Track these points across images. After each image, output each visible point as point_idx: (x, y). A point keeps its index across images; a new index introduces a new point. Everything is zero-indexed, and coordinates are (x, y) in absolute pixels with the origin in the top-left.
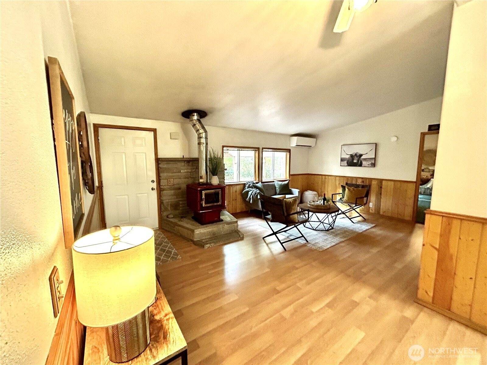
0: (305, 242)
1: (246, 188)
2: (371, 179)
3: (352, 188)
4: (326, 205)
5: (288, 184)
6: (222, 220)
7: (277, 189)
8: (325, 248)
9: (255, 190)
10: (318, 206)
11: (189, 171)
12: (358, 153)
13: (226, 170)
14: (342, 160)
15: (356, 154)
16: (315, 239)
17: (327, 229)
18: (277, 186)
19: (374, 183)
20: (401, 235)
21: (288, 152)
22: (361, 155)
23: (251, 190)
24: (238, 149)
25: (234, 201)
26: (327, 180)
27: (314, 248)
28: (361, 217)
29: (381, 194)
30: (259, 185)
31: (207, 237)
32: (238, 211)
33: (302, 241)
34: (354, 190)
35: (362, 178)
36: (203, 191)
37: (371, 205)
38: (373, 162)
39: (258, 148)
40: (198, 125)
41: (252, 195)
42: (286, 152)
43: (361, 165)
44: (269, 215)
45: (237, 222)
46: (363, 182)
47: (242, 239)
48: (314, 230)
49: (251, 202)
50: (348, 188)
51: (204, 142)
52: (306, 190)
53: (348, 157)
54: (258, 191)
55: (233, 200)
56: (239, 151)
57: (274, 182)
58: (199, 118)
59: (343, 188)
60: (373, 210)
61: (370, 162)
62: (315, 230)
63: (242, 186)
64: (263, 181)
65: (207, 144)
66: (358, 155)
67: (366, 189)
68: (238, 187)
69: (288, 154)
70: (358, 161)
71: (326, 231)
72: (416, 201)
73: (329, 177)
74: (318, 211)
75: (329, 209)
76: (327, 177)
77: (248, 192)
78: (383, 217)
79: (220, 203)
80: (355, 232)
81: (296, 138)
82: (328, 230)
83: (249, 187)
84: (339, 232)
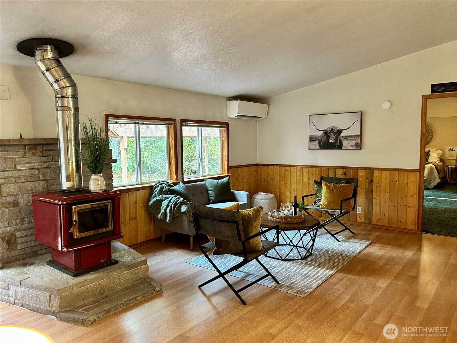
0: (274, 284)
1: (156, 195)
2: (356, 169)
3: (332, 185)
4: (299, 216)
5: (228, 183)
6: (116, 262)
7: (210, 192)
8: (309, 291)
9: (173, 198)
10: (286, 218)
11: (37, 165)
12: (334, 127)
13: (115, 161)
14: (311, 139)
15: (332, 129)
16: (289, 276)
17: (303, 256)
18: (209, 188)
19: (361, 174)
20: (409, 254)
21: (224, 127)
22: (340, 131)
23: (166, 198)
24: (137, 122)
25: (132, 222)
26: (288, 173)
27: (292, 293)
28: (347, 230)
29: (372, 191)
30: (180, 187)
31: (86, 301)
32: (141, 239)
33: (268, 283)
34: (335, 187)
35: (343, 168)
36: (74, 207)
37: (359, 210)
38: (359, 141)
39: (174, 120)
40: (55, 70)
41: (169, 207)
42: (222, 127)
43: (340, 147)
44: (209, 241)
45: (145, 262)
46: (345, 174)
47: (159, 294)
48: (282, 260)
49: (168, 220)
50: (326, 185)
51: (71, 105)
52: (257, 192)
53: (320, 134)
54: (181, 200)
55: (130, 219)
56: (137, 125)
57: (203, 180)
58: (57, 57)
59: (319, 184)
60: (363, 219)
61: (354, 142)
62: (285, 260)
63: (147, 191)
64: (184, 180)
65: (76, 109)
66: (335, 130)
67: (353, 184)
68: (140, 193)
69: (225, 130)
70: (336, 140)
71: (301, 259)
72: (421, 200)
73: (292, 168)
74: (287, 226)
75: (303, 222)
76: (288, 168)
77: (160, 202)
78: (377, 227)
79: (110, 228)
80: (346, 256)
81: (237, 103)
82: (305, 258)
83: (161, 192)
84: (322, 259)
